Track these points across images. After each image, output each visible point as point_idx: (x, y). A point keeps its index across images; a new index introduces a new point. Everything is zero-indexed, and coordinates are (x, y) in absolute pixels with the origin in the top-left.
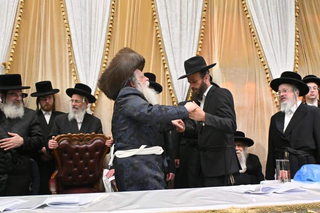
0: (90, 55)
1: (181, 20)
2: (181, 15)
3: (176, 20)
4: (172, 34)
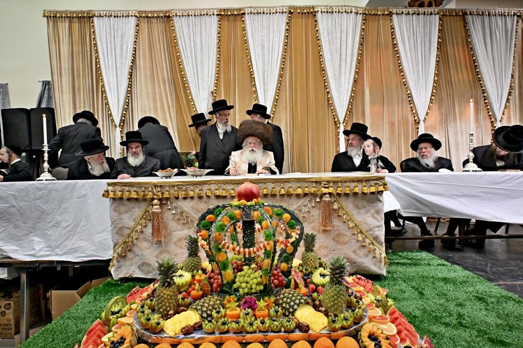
1: (340, 53)
2: (341, 49)
3: (337, 53)
4: (333, 64)
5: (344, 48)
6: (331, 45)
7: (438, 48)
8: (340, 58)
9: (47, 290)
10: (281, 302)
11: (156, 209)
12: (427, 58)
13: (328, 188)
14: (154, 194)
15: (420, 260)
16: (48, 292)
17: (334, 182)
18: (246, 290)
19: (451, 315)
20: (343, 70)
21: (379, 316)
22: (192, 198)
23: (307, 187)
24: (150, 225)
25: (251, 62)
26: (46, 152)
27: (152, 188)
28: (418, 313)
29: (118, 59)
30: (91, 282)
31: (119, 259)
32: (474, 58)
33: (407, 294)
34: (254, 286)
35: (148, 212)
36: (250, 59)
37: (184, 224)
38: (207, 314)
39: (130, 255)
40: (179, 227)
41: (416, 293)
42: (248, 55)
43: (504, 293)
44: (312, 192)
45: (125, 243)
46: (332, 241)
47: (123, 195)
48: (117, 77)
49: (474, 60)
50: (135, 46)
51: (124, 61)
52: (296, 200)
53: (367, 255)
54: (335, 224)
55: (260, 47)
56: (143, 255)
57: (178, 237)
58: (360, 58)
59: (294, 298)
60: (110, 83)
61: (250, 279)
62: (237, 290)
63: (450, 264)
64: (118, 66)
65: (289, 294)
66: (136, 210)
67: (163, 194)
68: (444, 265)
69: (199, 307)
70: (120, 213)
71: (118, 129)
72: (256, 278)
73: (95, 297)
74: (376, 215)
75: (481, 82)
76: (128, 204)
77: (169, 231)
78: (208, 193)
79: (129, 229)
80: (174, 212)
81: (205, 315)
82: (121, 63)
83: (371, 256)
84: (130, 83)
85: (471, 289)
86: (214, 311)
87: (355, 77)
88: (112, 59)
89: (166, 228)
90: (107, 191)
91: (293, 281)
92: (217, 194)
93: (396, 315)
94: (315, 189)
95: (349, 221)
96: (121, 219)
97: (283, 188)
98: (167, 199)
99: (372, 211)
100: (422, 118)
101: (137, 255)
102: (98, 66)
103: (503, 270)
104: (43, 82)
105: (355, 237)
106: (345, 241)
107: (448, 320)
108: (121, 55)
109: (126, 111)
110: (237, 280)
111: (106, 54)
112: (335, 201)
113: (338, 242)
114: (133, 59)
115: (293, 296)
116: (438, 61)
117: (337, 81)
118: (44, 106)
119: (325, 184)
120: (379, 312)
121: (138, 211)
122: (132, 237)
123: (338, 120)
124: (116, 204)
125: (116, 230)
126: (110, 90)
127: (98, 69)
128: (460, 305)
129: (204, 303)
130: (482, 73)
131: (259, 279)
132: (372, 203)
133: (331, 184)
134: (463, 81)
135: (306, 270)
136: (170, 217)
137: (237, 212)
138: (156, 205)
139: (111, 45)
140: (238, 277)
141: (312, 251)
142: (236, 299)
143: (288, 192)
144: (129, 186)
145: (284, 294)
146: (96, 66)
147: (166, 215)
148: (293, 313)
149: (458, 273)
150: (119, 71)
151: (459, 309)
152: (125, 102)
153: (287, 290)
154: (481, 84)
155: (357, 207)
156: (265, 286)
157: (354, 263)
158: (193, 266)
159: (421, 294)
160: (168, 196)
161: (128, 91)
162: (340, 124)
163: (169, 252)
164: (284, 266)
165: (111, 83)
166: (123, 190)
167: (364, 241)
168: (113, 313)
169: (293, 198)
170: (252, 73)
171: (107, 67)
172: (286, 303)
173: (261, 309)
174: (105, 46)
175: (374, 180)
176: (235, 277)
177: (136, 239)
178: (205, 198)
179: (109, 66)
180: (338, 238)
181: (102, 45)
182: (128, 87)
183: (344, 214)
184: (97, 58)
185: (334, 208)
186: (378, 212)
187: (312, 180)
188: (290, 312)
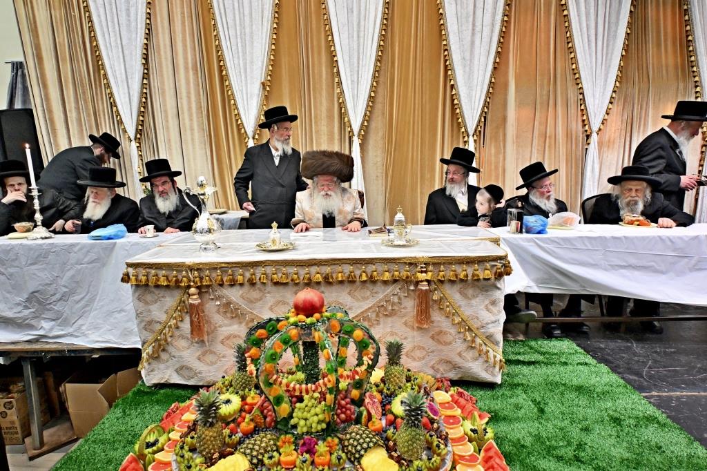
0: (358, 71)
1: (474, 20)
2: (474, 13)
3: (467, 21)
4: (461, 40)
5: (479, 13)
6: (459, 6)
7: (631, 12)
8: (473, 30)
9: (59, 382)
10: (346, 443)
11: (194, 300)
12: (613, 29)
13: (426, 272)
14: (189, 280)
15: (556, 354)
16: (60, 385)
17: (434, 264)
18: (305, 430)
19: (569, 444)
20: (477, 51)
21: (469, 456)
22: (241, 285)
23: (397, 271)
24: (187, 319)
25: (332, 35)
26: (36, 197)
27: (187, 272)
28: (528, 441)
29: (124, 33)
30: (116, 374)
31: (151, 360)
32: (688, 28)
33: (523, 410)
34: (314, 425)
35: (184, 302)
36: (331, 29)
37: (232, 317)
38: (258, 459)
39: (164, 356)
40: (227, 322)
41: (536, 410)
42: (328, 22)
43: (651, 410)
44: (404, 278)
45: (156, 340)
46: (431, 341)
47: (147, 280)
48: (124, 61)
49: (687, 31)
50: (148, 11)
51: (134, 36)
52: (383, 287)
53: (476, 359)
54: (435, 318)
55: (346, 11)
56: (181, 357)
57: (226, 334)
58: (504, 30)
59: (361, 441)
60: (115, 71)
61: (310, 415)
62: (295, 427)
63: (595, 362)
64: (124, 44)
65: (357, 434)
66: (168, 299)
67: (201, 279)
68: (586, 364)
69: (248, 451)
70: (146, 303)
71: (134, 145)
72: (317, 415)
73: (124, 412)
74: (491, 307)
75: (695, 69)
76: (156, 291)
77: (213, 327)
78: (262, 279)
79: (160, 323)
80: (218, 303)
81: (255, 461)
82: (130, 39)
83: (481, 360)
84: (146, 71)
85: (609, 404)
86: (266, 456)
87: (495, 62)
88: (114, 32)
89: (209, 322)
90: (127, 275)
91: (365, 413)
92: (275, 281)
93: (491, 453)
94: (409, 273)
95: (453, 315)
96: (149, 311)
97: (364, 272)
98: (208, 286)
99: (487, 302)
100: (595, 128)
101: (174, 357)
102: (95, 44)
103: (665, 372)
104: (13, 64)
105: (461, 335)
106: (448, 341)
107: (561, 452)
108: (129, 26)
109: (143, 116)
110: (294, 415)
111: (104, 24)
112: (435, 289)
113: (439, 342)
114: (147, 32)
115: (361, 438)
116: (628, 34)
117: (467, 69)
118: (18, 105)
119: (422, 267)
120: (470, 448)
121: (170, 300)
122: (165, 334)
123: (466, 131)
124: (139, 292)
125: (143, 324)
126: (116, 82)
127: (95, 48)
128: (586, 430)
129: (254, 445)
130: (698, 53)
131: (321, 417)
132: (487, 291)
133: (431, 268)
134: (667, 66)
135: (388, 389)
136: (214, 309)
137: (294, 332)
138: (193, 295)
139: (111, 9)
140: (296, 410)
141: (397, 364)
142: (292, 440)
143: (371, 277)
144: (156, 268)
145: (351, 433)
146: (91, 43)
147: (207, 306)
148: (359, 460)
149: (601, 376)
150: (126, 52)
151: (584, 434)
152: (141, 102)
153: (355, 428)
154: (694, 72)
155: (465, 296)
156: (328, 424)
157: (459, 367)
158: (244, 383)
159: (542, 411)
160: (208, 283)
161: (143, 84)
162: (468, 136)
163: (215, 353)
164: (355, 393)
165: (117, 73)
166: (148, 273)
167: (473, 341)
168: (149, 445)
169: (379, 284)
170: (334, 54)
171: (108, 44)
172: (352, 445)
173: (321, 455)
174: (102, 10)
175: (490, 261)
176: (293, 410)
177: (171, 336)
178: (259, 285)
179: (110, 44)
180: (438, 337)
181: (97, 8)
182: (143, 78)
183: (447, 306)
184: (92, 29)
185: (434, 298)
186: (494, 303)
187: (405, 261)
188: (355, 458)
